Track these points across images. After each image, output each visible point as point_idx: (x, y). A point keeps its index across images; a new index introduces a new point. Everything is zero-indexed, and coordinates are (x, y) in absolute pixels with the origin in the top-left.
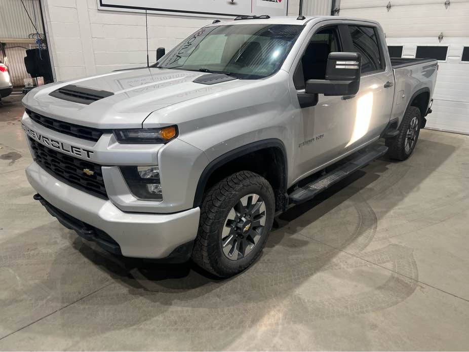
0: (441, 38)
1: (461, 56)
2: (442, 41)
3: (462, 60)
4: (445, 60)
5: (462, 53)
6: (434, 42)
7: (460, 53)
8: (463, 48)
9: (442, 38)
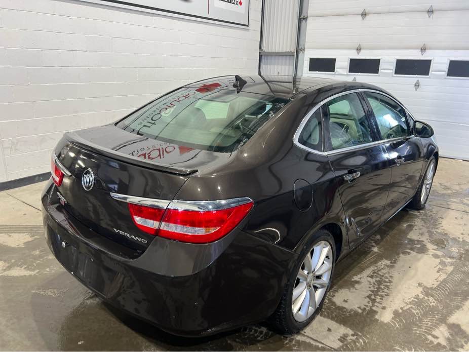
0: (423, 50)
1: (447, 70)
2: (425, 54)
3: (448, 76)
4: (428, 75)
5: (448, 67)
6: (415, 55)
7: (446, 67)
8: (449, 61)
9: (425, 50)
